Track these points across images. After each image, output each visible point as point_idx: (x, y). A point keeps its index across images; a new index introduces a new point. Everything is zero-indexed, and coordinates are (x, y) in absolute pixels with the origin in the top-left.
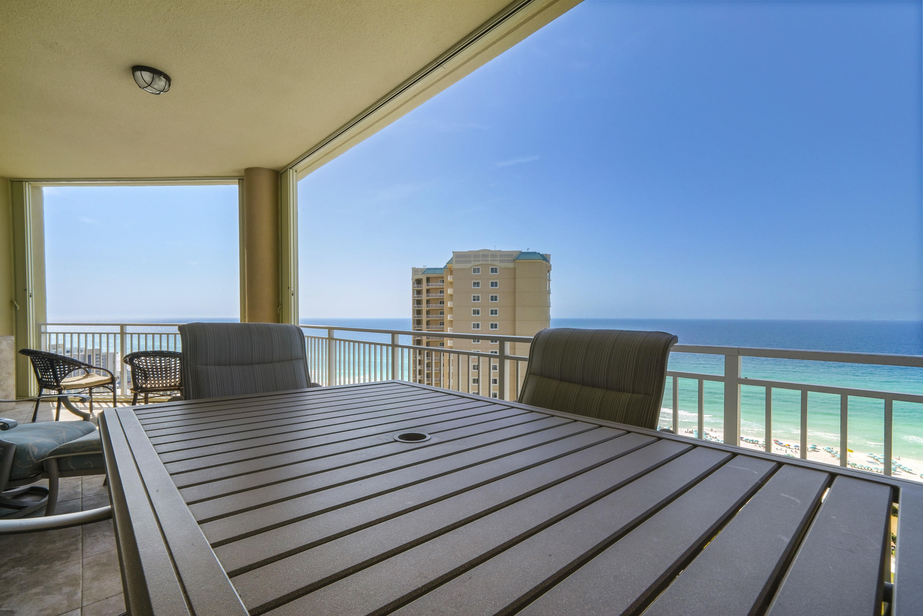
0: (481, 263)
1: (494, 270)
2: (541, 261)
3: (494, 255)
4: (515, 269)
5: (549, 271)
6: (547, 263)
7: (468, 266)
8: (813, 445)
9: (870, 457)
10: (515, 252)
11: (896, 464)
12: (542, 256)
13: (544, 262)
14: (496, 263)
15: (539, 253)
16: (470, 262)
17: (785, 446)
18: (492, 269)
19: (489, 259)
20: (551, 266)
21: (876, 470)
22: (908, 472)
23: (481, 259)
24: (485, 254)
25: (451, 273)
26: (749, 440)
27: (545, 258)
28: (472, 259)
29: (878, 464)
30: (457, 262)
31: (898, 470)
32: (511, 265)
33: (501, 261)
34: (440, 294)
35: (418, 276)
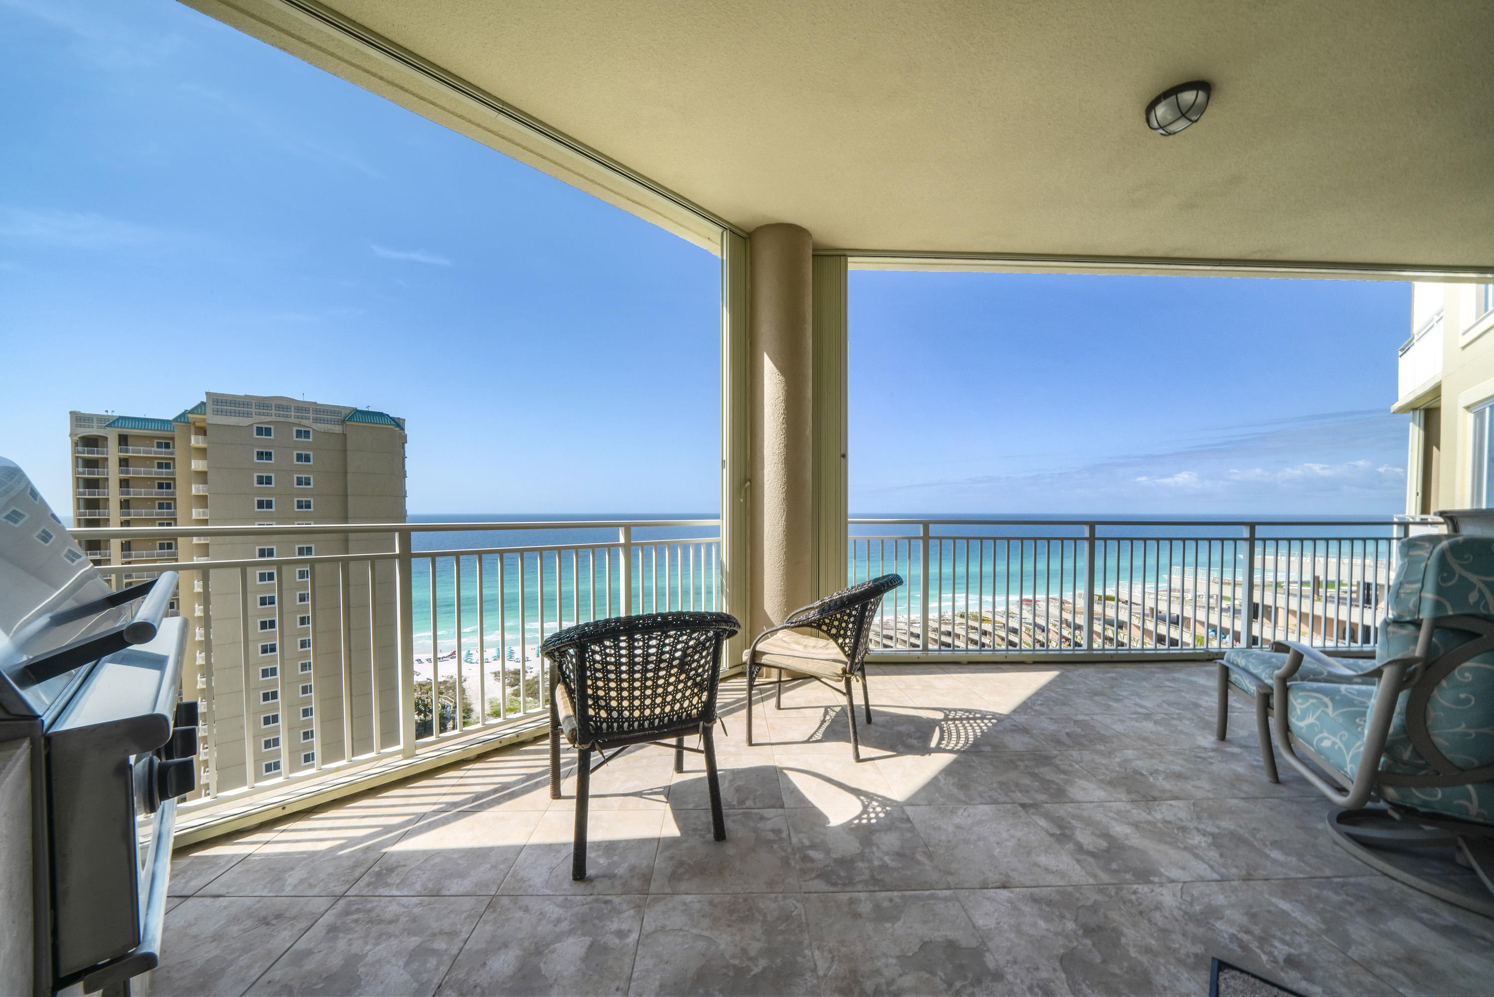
0: (273, 418)
1: (302, 434)
2: (393, 427)
3: (303, 408)
4: (344, 435)
5: (403, 444)
6: (401, 432)
7: (244, 422)
10: (344, 408)
12: (393, 419)
13: (397, 429)
14: (304, 422)
15: (388, 416)
16: (249, 415)
18: (298, 431)
19: (293, 414)
20: (406, 436)
23: (274, 411)
24: (282, 405)
25: (202, 431)
27: (398, 424)
28: (253, 410)
30: (217, 412)
32: (337, 429)
33: (316, 420)
34: (157, 470)
35: (91, 430)
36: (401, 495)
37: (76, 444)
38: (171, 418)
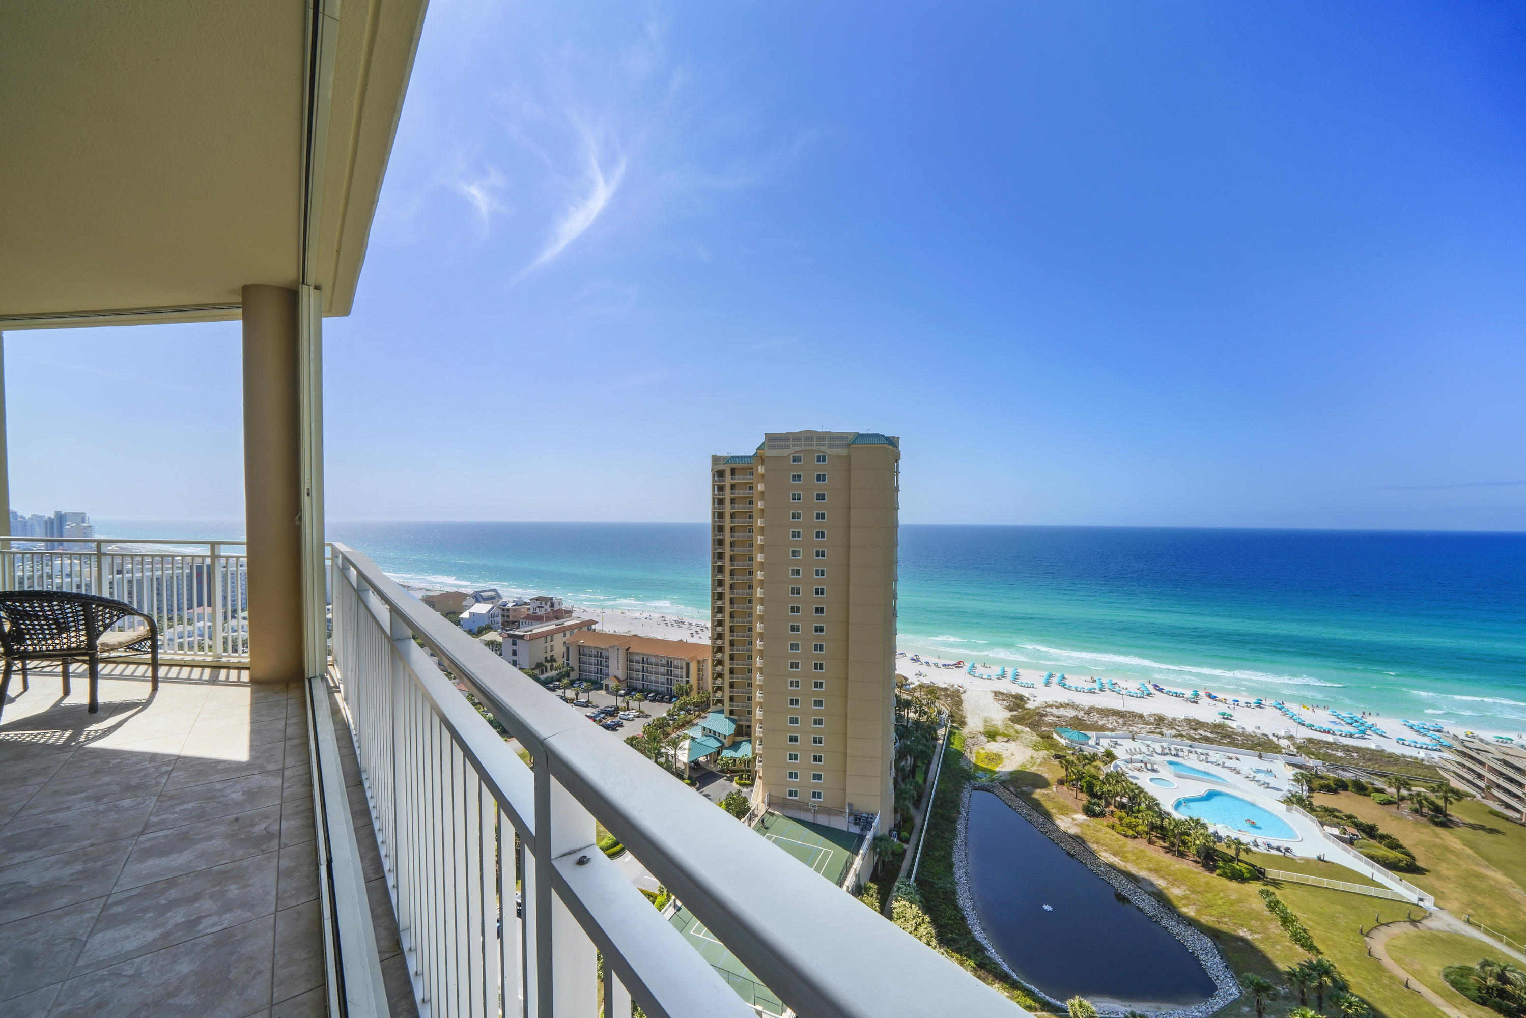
0: (803, 448)
1: (821, 459)
2: (886, 446)
3: (821, 437)
4: (850, 456)
5: (897, 461)
6: (895, 449)
7: (785, 452)
8: (1258, 700)
9: (1332, 715)
10: (851, 433)
11: (1366, 725)
12: (888, 439)
13: (890, 447)
14: (823, 449)
15: (883, 436)
16: (787, 447)
17: (1220, 701)
18: (819, 457)
19: (815, 443)
20: (899, 453)
21: (1340, 733)
22: (1381, 735)
23: (803, 443)
24: (809, 437)
25: (763, 462)
26: (1171, 692)
27: (892, 442)
28: (791, 443)
29: (1342, 725)
30: (771, 447)
31: (1369, 732)
32: (844, 452)
33: (831, 446)
34: (748, 491)
35: (719, 466)
36: (894, 507)
37: (713, 476)
38: (752, 455)
